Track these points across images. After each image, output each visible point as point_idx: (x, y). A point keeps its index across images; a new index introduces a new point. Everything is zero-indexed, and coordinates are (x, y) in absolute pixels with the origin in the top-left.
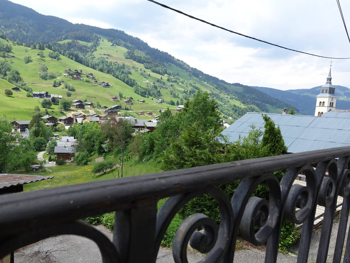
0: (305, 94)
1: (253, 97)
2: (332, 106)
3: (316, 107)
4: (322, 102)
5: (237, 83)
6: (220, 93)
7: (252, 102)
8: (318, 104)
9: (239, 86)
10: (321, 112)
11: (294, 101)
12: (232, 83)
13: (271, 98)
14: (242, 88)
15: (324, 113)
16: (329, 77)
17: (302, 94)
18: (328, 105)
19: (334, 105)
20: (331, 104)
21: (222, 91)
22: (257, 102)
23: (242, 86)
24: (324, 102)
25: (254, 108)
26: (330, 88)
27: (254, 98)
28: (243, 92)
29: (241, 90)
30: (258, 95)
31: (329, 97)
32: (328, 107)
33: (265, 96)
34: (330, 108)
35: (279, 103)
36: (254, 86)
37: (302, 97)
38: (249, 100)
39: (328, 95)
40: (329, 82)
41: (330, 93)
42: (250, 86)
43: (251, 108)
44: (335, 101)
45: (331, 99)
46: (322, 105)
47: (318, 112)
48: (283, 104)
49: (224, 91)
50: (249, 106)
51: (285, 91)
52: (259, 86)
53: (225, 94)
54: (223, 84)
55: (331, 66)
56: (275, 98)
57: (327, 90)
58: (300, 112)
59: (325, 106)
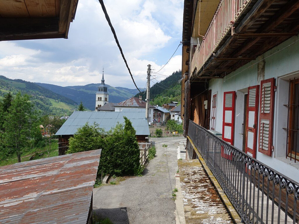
0: (81, 90)
1: (37, 92)
2: (106, 101)
3: (96, 101)
4: (100, 97)
5: (19, 79)
6: (1, 88)
7: (37, 97)
8: (97, 99)
9: (21, 82)
10: (100, 105)
11: (73, 95)
12: (13, 79)
13: (53, 93)
14: (25, 84)
15: (102, 106)
16: (103, 80)
17: (78, 90)
18: (104, 100)
19: (108, 100)
20: (106, 99)
21: (3, 86)
22: (40, 96)
23: (24, 82)
24: (101, 98)
25: (38, 102)
26: (104, 87)
27: (38, 94)
28: (26, 88)
29: (24, 86)
30: (41, 90)
31: (104, 94)
32: (104, 101)
33: (47, 91)
34: (105, 102)
35: (60, 97)
36: (36, 82)
37: (78, 93)
38: (33, 95)
39: (103, 92)
40: (103, 83)
41: (104, 91)
42: (32, 83)
43: (35, 103)
44: (108, 97)
45: (105, 95)
46: (100, 100)
47: (98, 105)
48: (64, 98)
49: (5, 87)
50: (34, 101)
51: (64, 87)
52: (42, 83)
53: (7, 90)
54: (4, 80)
55: (103, 72)
56: (57, 93)
57: (102, 89)
58: (78, 104)
59: (102, 100)
